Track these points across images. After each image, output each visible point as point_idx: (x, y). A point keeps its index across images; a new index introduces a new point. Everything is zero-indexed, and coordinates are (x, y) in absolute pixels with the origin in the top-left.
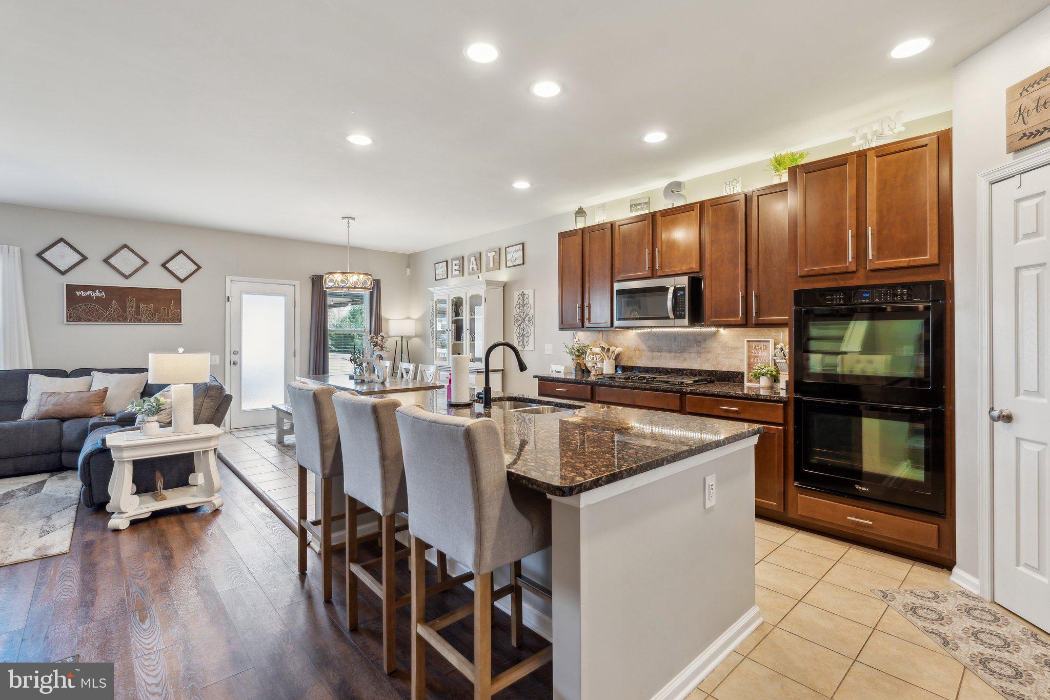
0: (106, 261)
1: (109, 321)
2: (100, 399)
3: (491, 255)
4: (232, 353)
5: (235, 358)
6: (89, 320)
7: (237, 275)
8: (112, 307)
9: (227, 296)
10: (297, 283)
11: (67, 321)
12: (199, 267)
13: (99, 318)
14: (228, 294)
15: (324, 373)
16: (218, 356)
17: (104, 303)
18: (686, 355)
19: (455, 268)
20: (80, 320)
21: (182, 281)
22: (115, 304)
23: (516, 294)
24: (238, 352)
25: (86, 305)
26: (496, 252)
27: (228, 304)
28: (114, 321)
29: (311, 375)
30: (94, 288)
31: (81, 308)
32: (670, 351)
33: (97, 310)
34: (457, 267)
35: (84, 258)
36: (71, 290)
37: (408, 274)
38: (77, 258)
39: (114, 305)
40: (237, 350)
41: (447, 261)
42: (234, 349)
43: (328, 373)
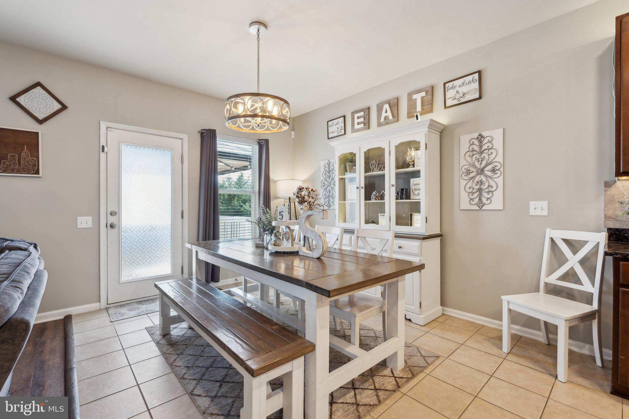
3: (418, 97)
4: (109, 214)
5: (112, 220)
7: (115, 122)
9: (101, 145)
10: (185, 137)
12: (64, 107)
14: (103, 143)
15: (214, 239)
16: (91, 217)
19: (356, 121)
21: (41, 122)
24: (116, 213)
26: (427, 92)
27: (103, 156)
29: (201, 241)
34: (362, 120)
37: (293, 137)
40: (115, 209)
41: (344, 117)
42: (111, 208)
43: (218, 238)
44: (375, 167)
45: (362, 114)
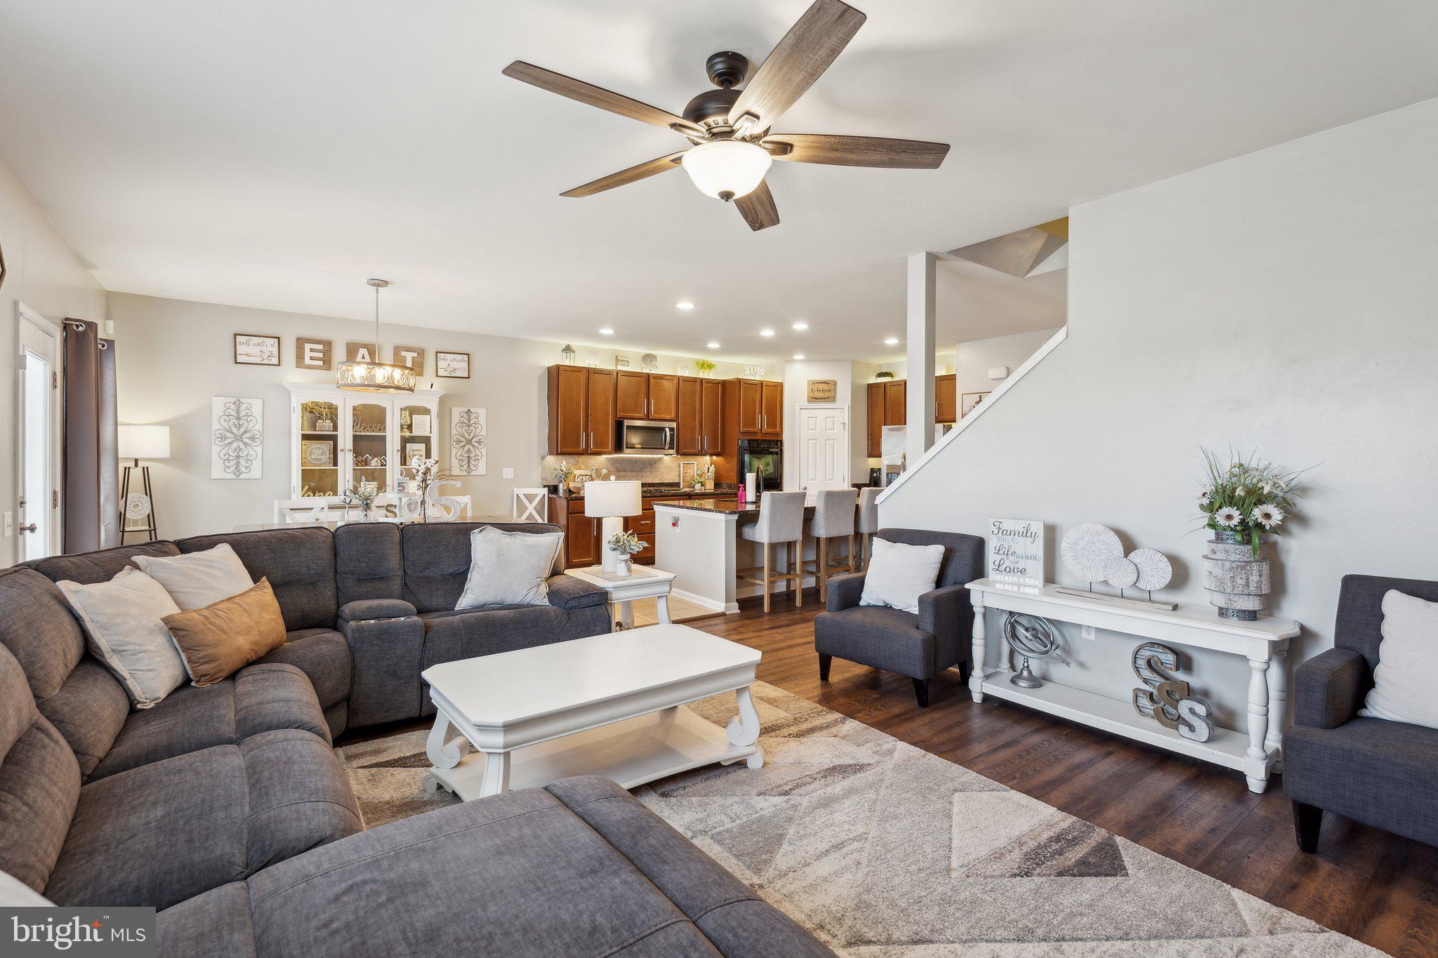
3: (408, 355)
10: (58, 334)
18: (643, 474)
19: (308, 354)
23: (457, 412)
26: (418, 353)
32: (633, 471)
41: (279, 339)
44: (357, 425)
45: (320, 347)
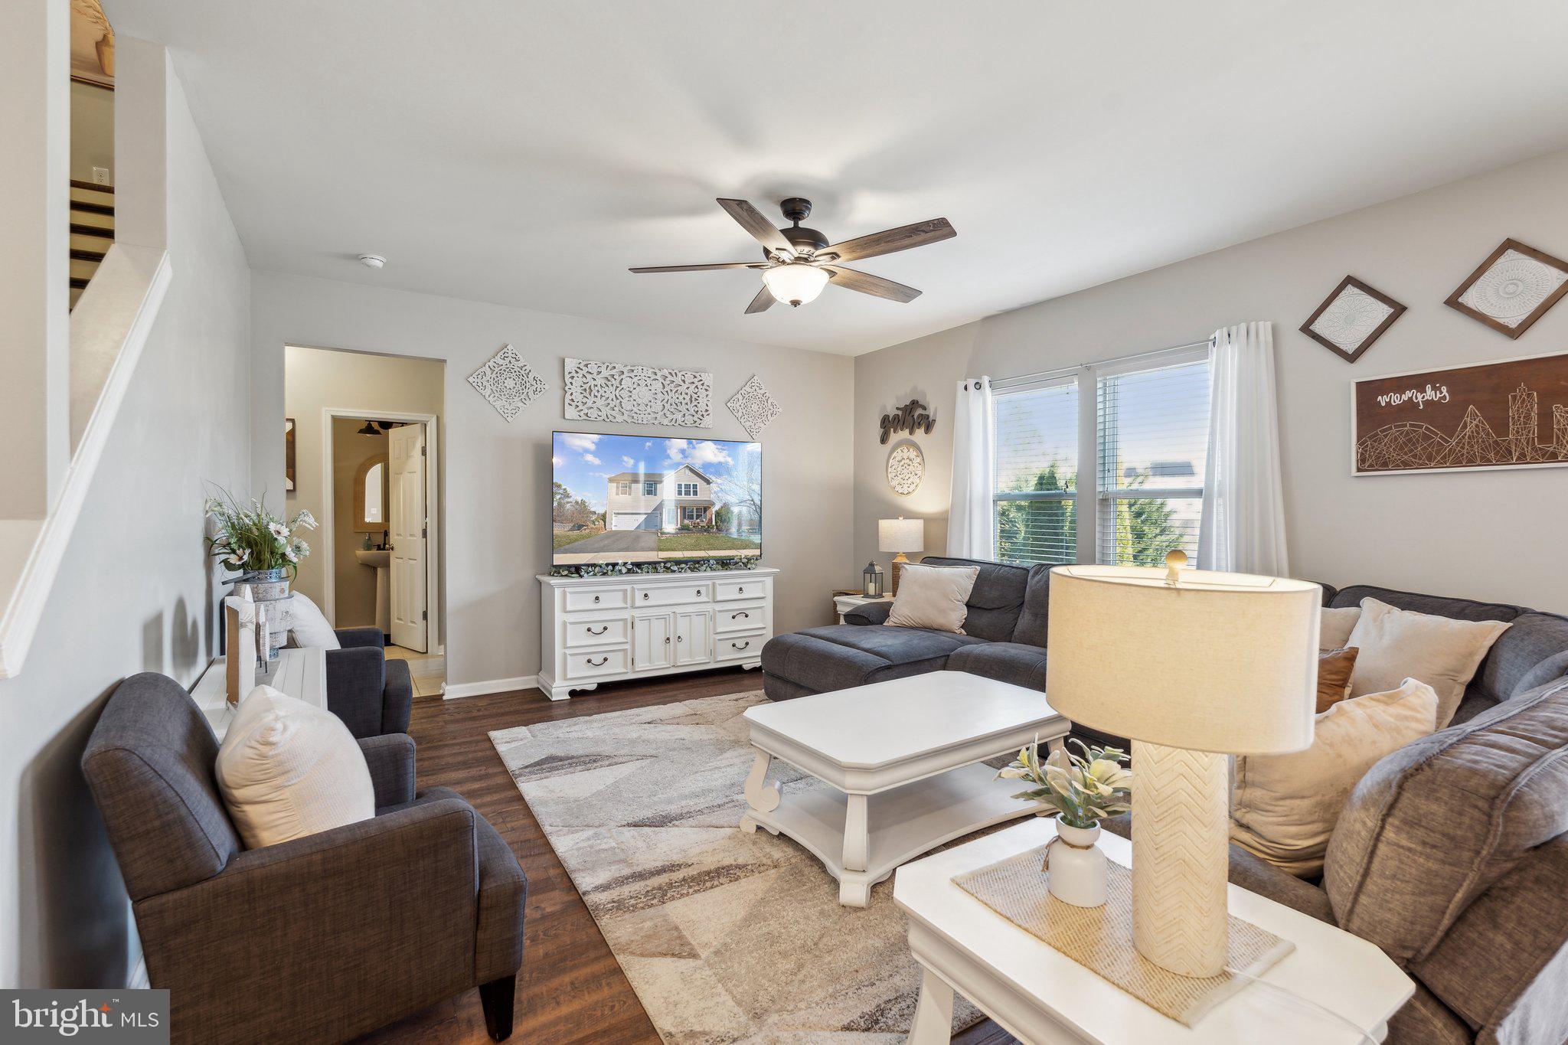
0: (1453, 302)
1: (1458, 462)
2: (1334, 677)
6: (1406, 465)
8: (1465, 427)
11: (1359, 470)
13: (1430, 458)
17: (1445, 417)
20: (1385, 466)
22: (1474, 416)
25: (1399, 426)
28: (1471, 462)
30: (1418, 382)
31: (1386, 436)
33: (1426, 437)
35: (1399, 310)
36: (1367, 391)
38: (1384, 311)
39: (1473, 420)
